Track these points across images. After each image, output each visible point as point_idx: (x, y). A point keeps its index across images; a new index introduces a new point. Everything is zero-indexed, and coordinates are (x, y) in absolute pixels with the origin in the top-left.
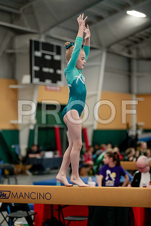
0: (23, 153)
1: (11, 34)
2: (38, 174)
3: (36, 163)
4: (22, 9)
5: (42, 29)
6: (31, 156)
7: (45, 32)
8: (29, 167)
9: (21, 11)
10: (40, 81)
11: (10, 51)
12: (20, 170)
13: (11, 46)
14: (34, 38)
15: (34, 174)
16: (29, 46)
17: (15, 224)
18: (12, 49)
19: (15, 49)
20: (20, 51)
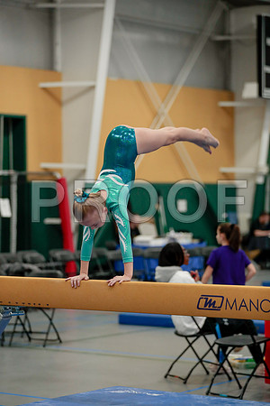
0: (244, 228)
1: (222, 5)
11: (220, 38)
15: (263, 268)
16: (255, 27)
17: (229, 359)
18: (223, 33)
19: (229, 34)
20: (240, 38)
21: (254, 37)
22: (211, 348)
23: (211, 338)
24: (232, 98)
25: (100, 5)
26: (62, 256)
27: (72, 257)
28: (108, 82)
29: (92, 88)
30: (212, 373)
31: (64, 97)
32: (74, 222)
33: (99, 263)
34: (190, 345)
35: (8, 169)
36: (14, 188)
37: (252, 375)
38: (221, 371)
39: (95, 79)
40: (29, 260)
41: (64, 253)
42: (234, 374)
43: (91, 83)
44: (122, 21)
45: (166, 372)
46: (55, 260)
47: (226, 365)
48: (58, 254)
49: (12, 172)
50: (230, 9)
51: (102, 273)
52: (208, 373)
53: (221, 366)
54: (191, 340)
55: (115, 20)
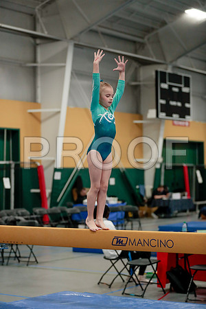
0: (149, 194)
1: (135, 64)
2: (164, 218)
3: (162, 205)
4: (146, 37)
5: (169, 59)
7: (171, 62)
8: (155, 209)
9: (145, 40)
10: (167, 115)
11: (134, 83)
12: (144, 213)
13: (135, 78)
14: (160, 69)
15: (160, 218)
16: (154, 77)
18: (136, 81)
19: (140, 81)
20: (145, 83)
21: (154, 83)
22: (125, 267)
23: (125, 261)
24: (141, 118)
25: (63, 64)
26: (40, 212)
27: (46, 212)
28: (68, 109)
29: (59, 112)
30: (126, 281)
31: (42, 118)
32: (48, 191)
33: (62, 215)
34: (113, 265)
35: (9, 160)
36: (13, 171)
37: (149, 282)
38: (131, 280)
39: (60, 107)
40: (20, 214)
41: (41, 209)
43: (58, 110)
44: (76, 73)
45: (98, 281)
46: (36, 214)
47: (134, 277)
48: (37, 210)
49: (11, 162)
50: (140, 66)
51: (64, 221)
52: (124, 281)
53: (131, 277)
54: (113, 261)
55: (72, 73)
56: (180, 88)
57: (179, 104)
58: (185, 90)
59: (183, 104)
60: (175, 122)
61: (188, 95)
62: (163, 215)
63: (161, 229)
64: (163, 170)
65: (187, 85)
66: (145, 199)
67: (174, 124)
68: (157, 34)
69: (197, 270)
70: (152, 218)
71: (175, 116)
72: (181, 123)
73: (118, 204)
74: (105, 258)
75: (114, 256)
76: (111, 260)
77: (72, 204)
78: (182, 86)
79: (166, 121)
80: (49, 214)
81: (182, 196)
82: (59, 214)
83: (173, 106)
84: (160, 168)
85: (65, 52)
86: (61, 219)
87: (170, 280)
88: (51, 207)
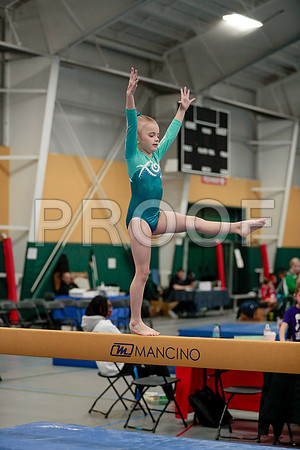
0: (165, 283)
1: (148, 93)
2: (187, 317)
3: (184, 298)
4: (166, 54)
6: (177, 287)
7: (201, 91)
8: (173, 304)
9: (164, 58)
10: (193, 169)
12: (158, 310)
15: (180, 317)
17: (145, 397)
20: (162, 121)
22: (130, 388)
23: (130, 379)
25: (43, 91)
26: (6, 305)
27: (14, 306)
28: (49, 156)
29: (36, 161)
30: (130, 409)
31: (11, 168)
32: (18, 276)
33: (37, 311)
34: (112, 384)
37: (163, 411)
38: (138, 407)
39: (38, 154)
41: (8, 302)
42: (149, 410)
43: (35, 157)
44: (62, 105)
45: (90, 408)
47: (142, 402)
48: (2, 304)
50: (155, 96)
51: (40, 321)
52: (126, 408)
53: (138, 402)
54: (112, 380)
55: (56, 104)
56: (213, 129)
57: (212, 152)
58: (221, 132)
59: (217, 153)
60: (206, 179)
61: (224, 139)
62: (185, 314)
63: (182, 333)
64: (186, 249)
65: (224, 125)
66: (159, 289)
67: (203, 182)
68: (181, 49)
69: (233, 394)
70: (169, 317)
71: (206, 170)
72: (213, 180)
73: (119, 296)
74: (100, 374)
75: (114, 371)
76: (108, 378)
77: (53, 295)
78: (217, 125)
79: (192, 177)
80: (19, 310)
81: (213, 286)
82: (34, 309)
83: (203, 155)
84: (183, 246)
85: (46, 72)
86: (36, 317)
87: (193, 407)
88: (21, 299)
